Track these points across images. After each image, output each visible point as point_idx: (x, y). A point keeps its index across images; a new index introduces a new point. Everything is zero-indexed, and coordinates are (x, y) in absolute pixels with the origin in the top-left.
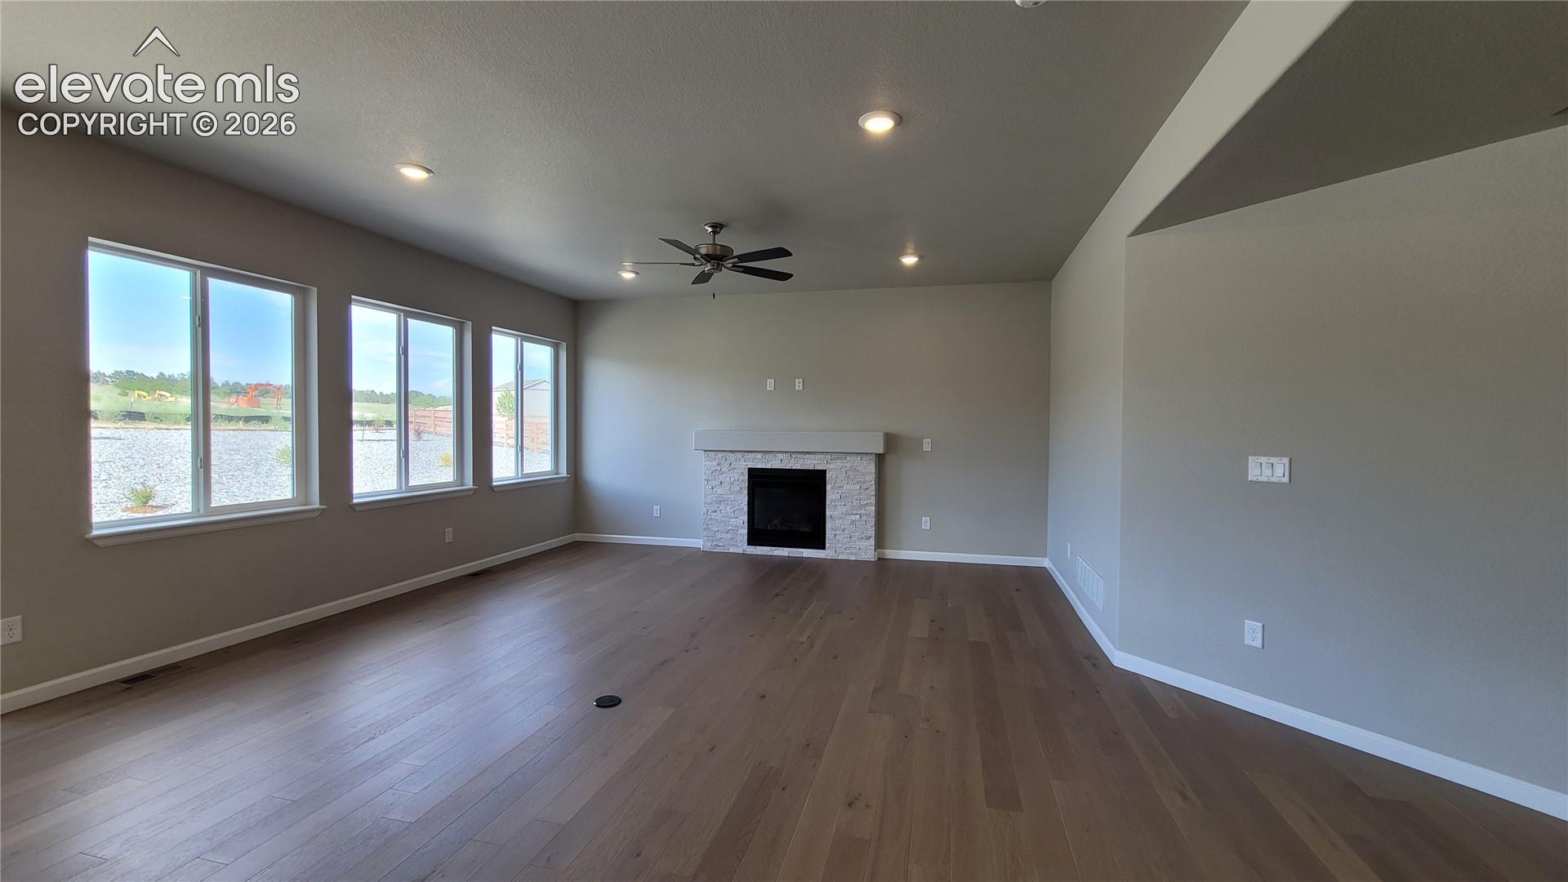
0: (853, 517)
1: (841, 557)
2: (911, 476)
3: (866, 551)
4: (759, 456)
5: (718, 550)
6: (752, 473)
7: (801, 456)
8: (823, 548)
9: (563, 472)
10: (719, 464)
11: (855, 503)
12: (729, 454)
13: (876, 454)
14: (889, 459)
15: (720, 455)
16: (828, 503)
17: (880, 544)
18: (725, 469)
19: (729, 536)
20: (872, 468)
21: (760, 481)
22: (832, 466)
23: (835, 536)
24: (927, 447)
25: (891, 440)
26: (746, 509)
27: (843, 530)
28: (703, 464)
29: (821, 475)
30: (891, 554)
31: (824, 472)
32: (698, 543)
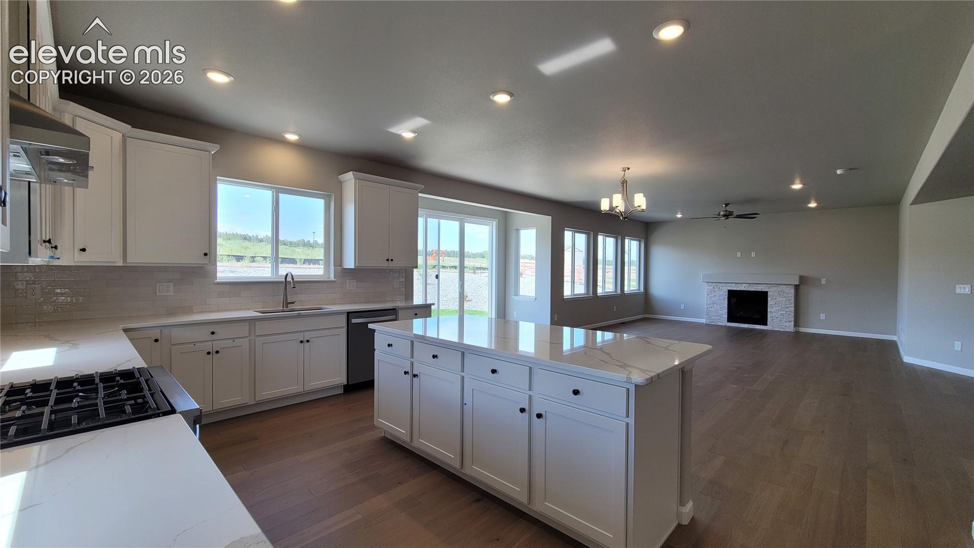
0: (782, 312)
1: (775, 329)
2: (813, 295)
3: (789, 327)
4: (734, 285)
5: (713, 323)
6: (730, 292)
7: (755, 285)
8: (766, 325)
9: (642, 290)
10: (714, 288)
11: (783, 306)
12: (719, 284)
13: (795, 285)
14: (803, 289)
15: (714, 284)
16: (769, 305)
17: (797, 323)
18: (717, 290)
19: (718, 318)
20: (793, 291)
21: (733, 295)
22: (771, 290)
23: (773, 320)
24: (823, 281)
25: (802, 279)
26: (727, 307)
27: (777, 318)
28: (706, 288)
29: (765, 294)
30: (802, 330)
31: (767, 293)
32: (703, 321)
